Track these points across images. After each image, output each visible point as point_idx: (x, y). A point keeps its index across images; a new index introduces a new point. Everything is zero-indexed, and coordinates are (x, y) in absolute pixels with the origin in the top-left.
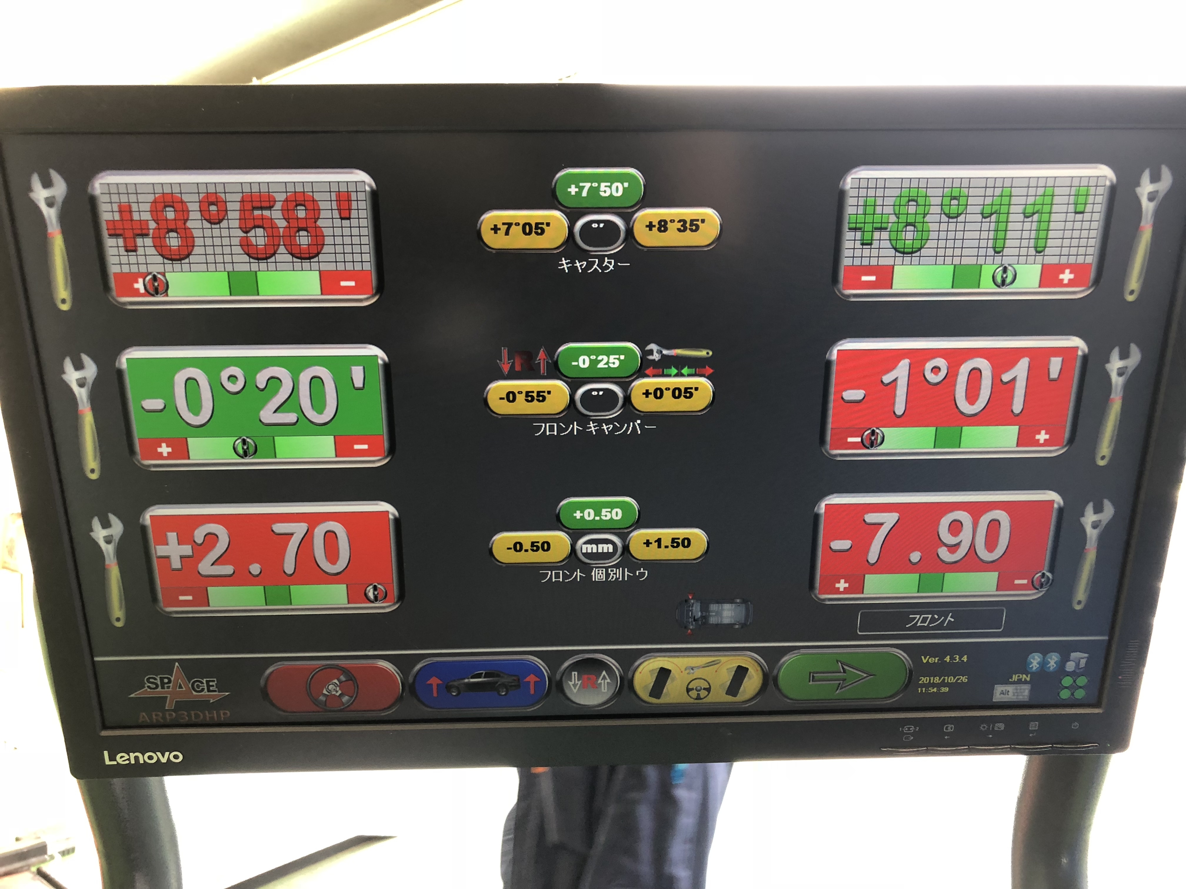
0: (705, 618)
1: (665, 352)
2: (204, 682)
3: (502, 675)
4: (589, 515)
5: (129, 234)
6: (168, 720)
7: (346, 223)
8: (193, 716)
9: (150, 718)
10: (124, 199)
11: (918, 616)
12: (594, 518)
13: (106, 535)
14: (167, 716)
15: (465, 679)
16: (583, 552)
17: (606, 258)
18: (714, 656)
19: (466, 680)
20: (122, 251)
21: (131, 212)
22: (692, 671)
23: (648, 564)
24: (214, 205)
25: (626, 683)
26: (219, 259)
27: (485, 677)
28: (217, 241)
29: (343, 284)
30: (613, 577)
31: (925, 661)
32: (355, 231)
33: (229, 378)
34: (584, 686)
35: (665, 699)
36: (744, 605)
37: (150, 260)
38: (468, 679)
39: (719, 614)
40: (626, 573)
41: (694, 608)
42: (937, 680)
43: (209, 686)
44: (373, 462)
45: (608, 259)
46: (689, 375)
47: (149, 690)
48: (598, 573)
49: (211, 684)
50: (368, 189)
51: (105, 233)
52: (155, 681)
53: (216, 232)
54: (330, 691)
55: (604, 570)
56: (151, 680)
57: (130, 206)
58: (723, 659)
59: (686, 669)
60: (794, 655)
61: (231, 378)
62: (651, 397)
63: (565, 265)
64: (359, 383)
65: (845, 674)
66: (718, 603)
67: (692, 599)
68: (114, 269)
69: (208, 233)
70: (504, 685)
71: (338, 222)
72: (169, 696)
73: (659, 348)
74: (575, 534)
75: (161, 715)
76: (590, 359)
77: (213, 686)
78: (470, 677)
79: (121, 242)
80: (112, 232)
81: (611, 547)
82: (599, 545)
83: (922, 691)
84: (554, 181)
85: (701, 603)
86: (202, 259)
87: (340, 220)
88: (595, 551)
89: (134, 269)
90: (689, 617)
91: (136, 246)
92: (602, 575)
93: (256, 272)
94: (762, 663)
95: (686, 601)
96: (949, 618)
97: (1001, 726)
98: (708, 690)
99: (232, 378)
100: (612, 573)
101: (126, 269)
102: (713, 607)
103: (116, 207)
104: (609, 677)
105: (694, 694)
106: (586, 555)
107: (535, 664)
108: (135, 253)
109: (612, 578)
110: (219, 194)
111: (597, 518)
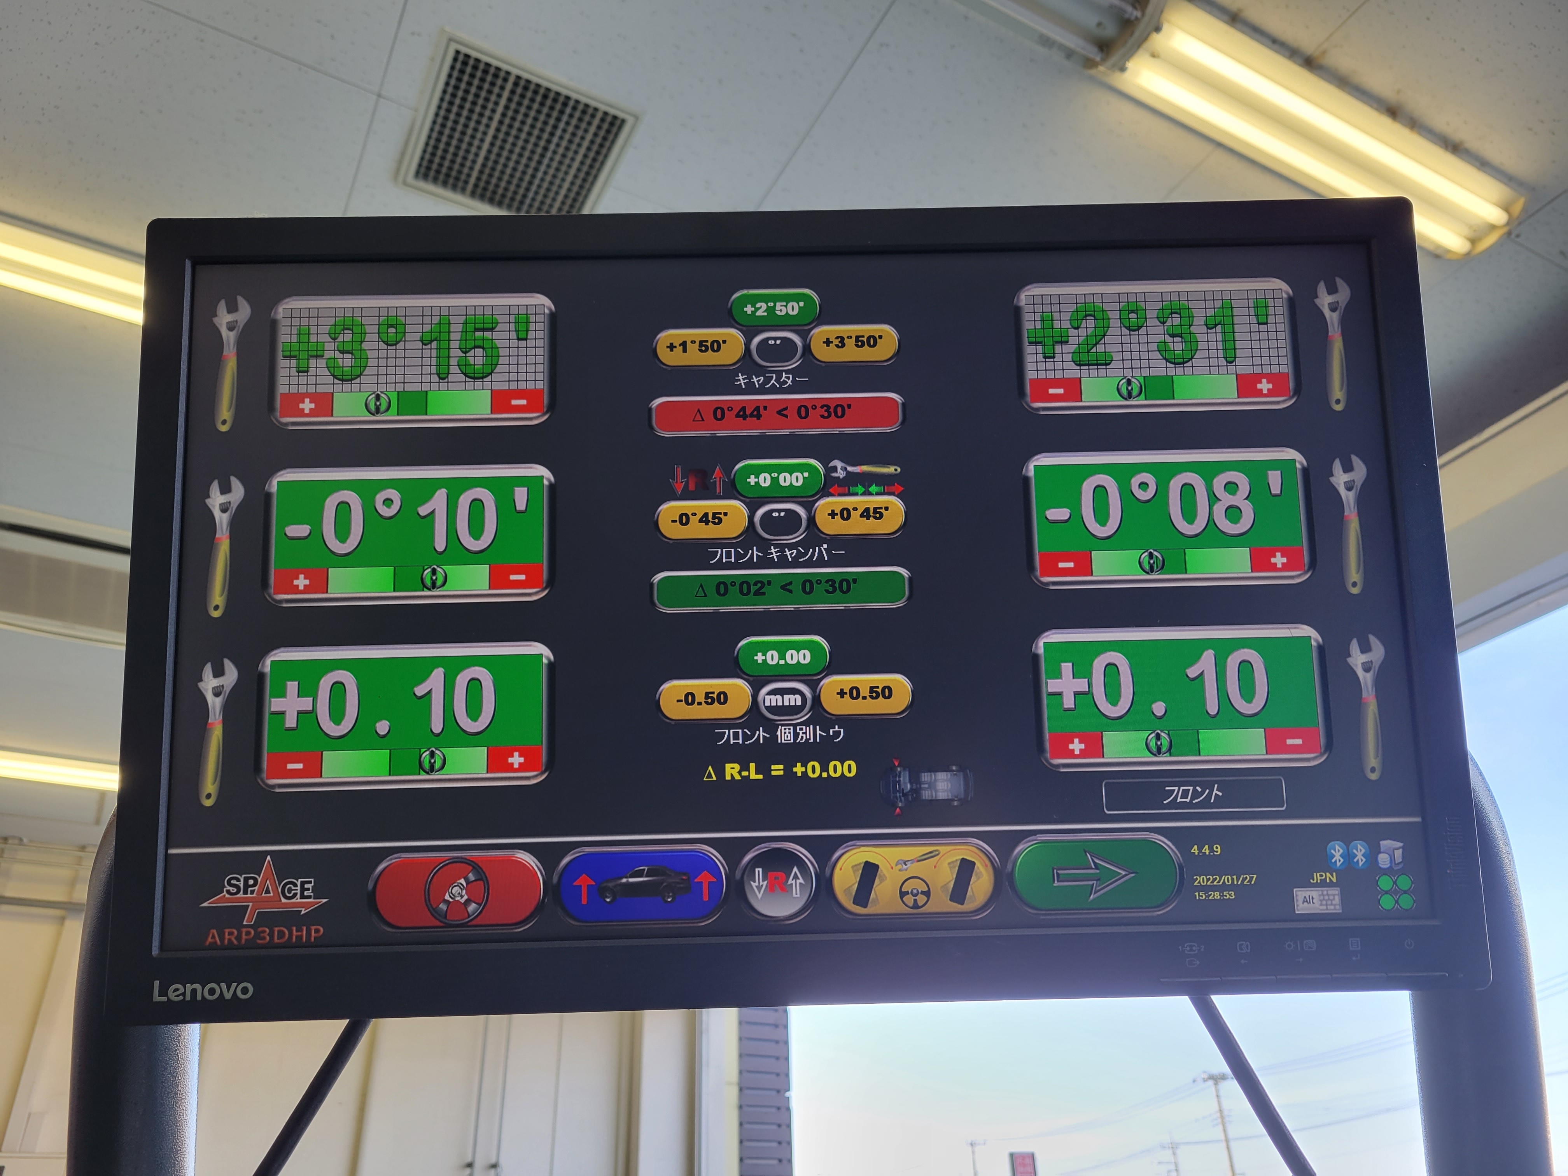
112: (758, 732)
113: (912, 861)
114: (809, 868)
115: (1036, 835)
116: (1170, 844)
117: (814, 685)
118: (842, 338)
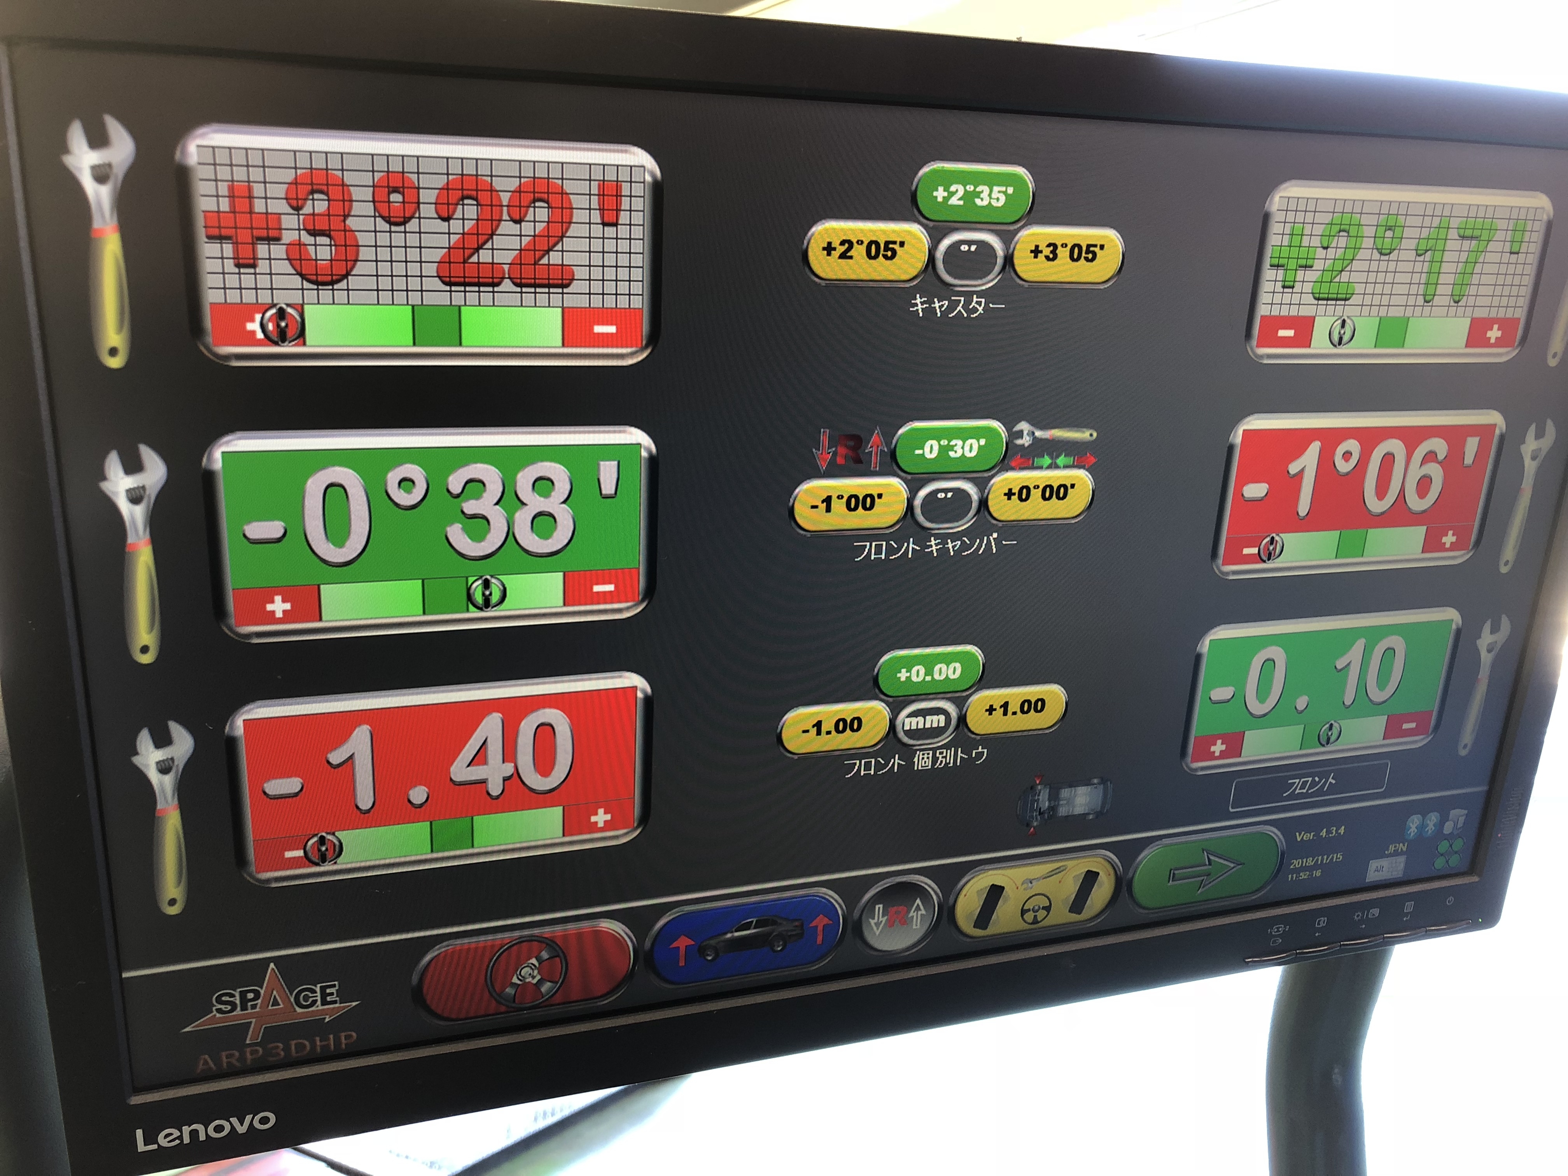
0: (1053, 809)
1: (1038, 434)
2: (318, 989)
3: (779, 921)
4: (918, 674)
5: (244, 236)
6: (249, 1062)
7: (610, 231)
8: (293, 1047)
9: (217, 1061)
10: (240, 174)
11: (1297, 781)
12: (924, 678)
13: (161, 759)
14: (249, 1056)
15: (726, 933)
16: (905, 729)
17: (975, 296)
18: (1061, 860)
19: (729, 935)
20: (230, 265)
21: (251, 197)
22: (1030, 885)
23: (988, 740)
24: (399, 192)
25: (945, 914)
26: (399, 283)
27: (755, 928)
28: (398, 254)
29: (598, 329)
30: (942, 762)
31: (1299, 839)
32: (623, 246)
33: (400, 483)
34: (890, 924)
35: (993, 929)
36: (1102, 786)
37: (278, 281)
38: (732, 932)
39: (1070, 802)
40: (960, 754)
41: (1040, 797)
42: (1310, 862)
43: (324, 995)
44: (619, 611)
45: (977, 298)
46: (1066, 467)
47: (218, 1015)
48: (923, 758)
49: (328, 991)
50: (648, 178)
51: (201, 233)
52: (231, 999)
53: (398, 239)
54: (523, 977)
55: (931, 752)
56: (223, 999)
57: (250, 189)
58: (1070, 864)
59: (1022, 884)
60: (1152, 850)
61: (402, 484)
62: (1015, 498)
63: (919, 304)
64: (608, 488)
65: (1210, 867)
66: (1071, 786)
67: (1039, 784)
68: (212, 296)
69: (383, 239)
70: (780, 936)
71: (597, 230)
72: (254, 1020)
73: (1032, 428)
74: (896, 705)
75: (237, 1054)
76: (940, 444)
77: (332, 994)
78: (734, 930)
79: (228, 249)
80: (216, 232)
81: (942, 718)
82: (927, 717)
83: (1292, 877)
84: (916, 180)
85: (1050, 788)
86: (371, 283)
87: (601, 226)
88: (921, 726)
89: (249, 297)
90: (1032, 810)
91: (255, 258)
92: (927, 760)
93: (460, 307)
94: (1115, 862)
95: (1032, 788)
96: (1330, 780)
97: (1376, 912)
98: (1048, 909)
99: (406, 482)
100: (941, 756)
101: (233, 297)
102: (1065, 793)
103: (223, 189)
104: (925, 909)
105: (1029, 917)
106: (910, 733)
107: (825, 898)
108: (252, 271)
109: (940, 764)
110: (408, 175)
111: (928, 678)
112: (892, 760)
113: (1038, 879)
114: (932, 898)
115: (1161, 839)
116: (1279, 833)
117: (960, 701)
118: (1055, 246)
